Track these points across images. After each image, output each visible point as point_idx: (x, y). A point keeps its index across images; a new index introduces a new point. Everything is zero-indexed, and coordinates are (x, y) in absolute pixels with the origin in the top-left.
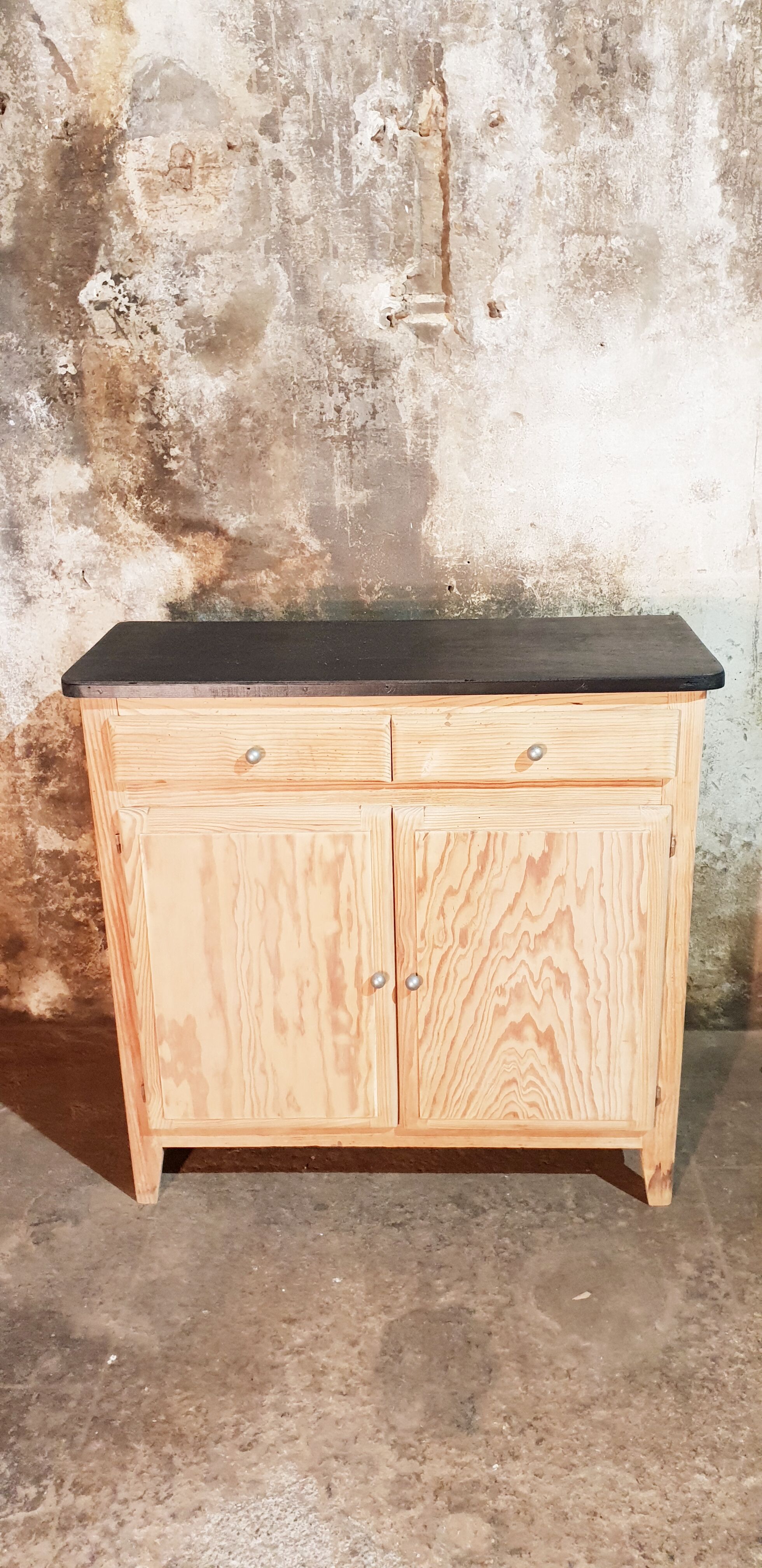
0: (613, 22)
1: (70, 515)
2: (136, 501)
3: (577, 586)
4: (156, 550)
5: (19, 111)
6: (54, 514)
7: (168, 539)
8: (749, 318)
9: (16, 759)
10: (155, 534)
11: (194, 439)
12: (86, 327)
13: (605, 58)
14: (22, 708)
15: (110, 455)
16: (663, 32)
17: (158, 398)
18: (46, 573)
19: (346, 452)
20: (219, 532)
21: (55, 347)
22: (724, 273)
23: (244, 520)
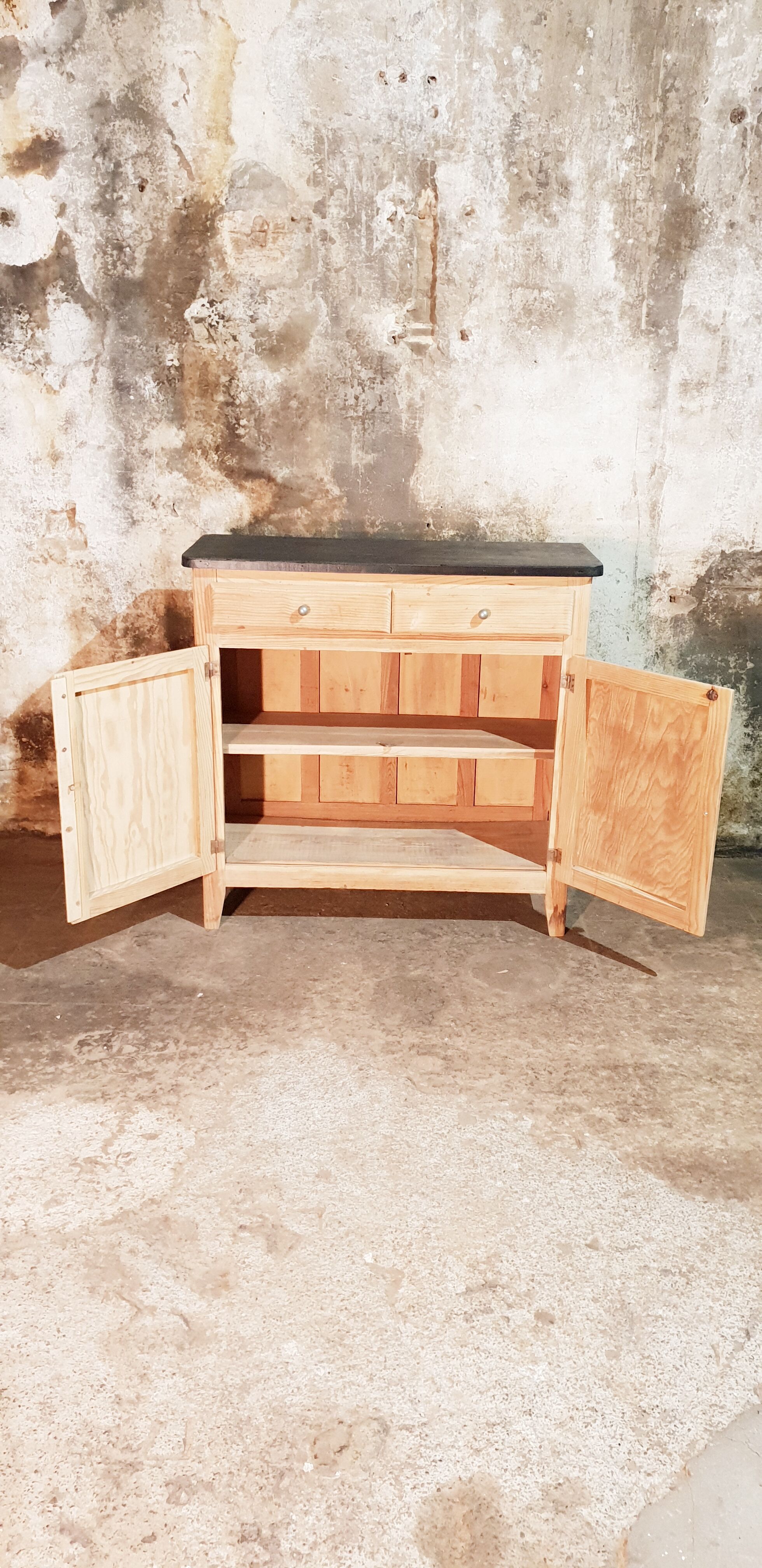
0: (547, 154)
1: (168, 464)
2: (214, 456)
3: (515, 527)
4: (226, 490)
5: (154, 190)
6: (156, 462)
7: (235, 483)
8: (633, 348)
9: (116, 638)
10: (225, 479)
11: (257, 414)
12: (188, 334)
13: (541, 176)
14: (123, 601)
15: (199, 423)
16: (578, 162)
17: (234, 385)
18: (148, 504)
19: (361, 427)
20: (270, 479)
21: (166, 346)
22: (617, 318)
23: (288, 471)
